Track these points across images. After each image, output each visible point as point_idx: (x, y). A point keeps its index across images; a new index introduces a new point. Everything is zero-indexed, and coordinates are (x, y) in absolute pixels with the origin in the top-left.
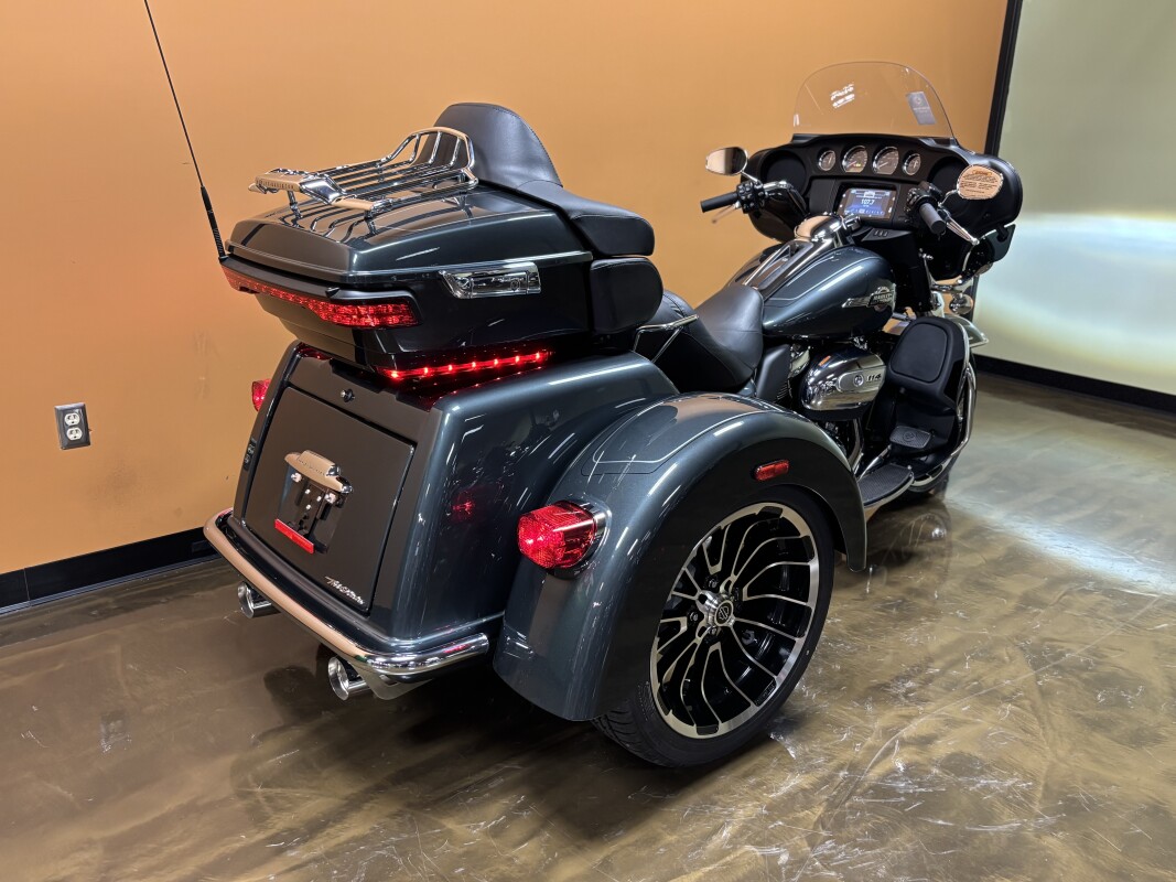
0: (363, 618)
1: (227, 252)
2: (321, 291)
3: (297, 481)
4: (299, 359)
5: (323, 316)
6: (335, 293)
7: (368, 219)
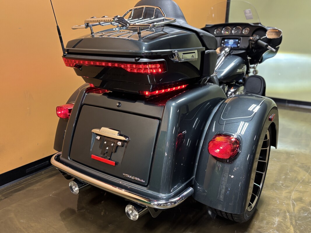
0: (146, 188)
1: (66, 52)
2: (133, 60)
3: (99, 139)
4: (87, 95)
5: (129, 70)
6: (139, 60)
7: (139, 33)
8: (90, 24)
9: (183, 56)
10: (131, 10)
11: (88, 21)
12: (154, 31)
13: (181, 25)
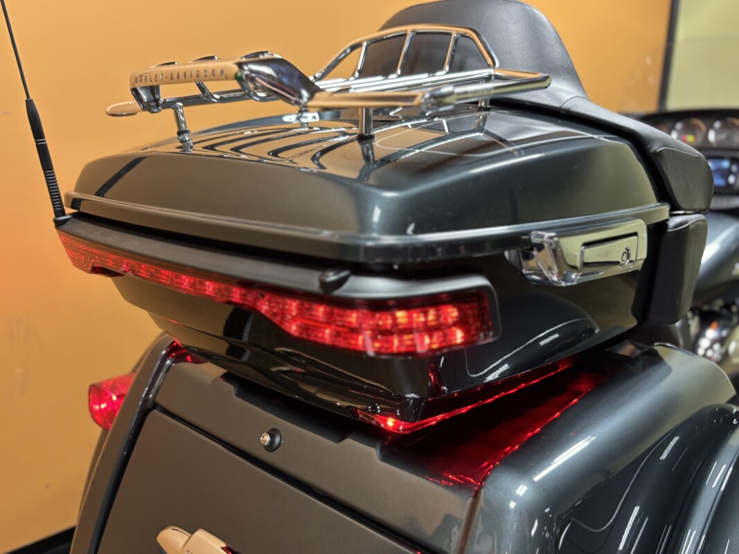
1: (69, 211)
2: (310, 280)
4: (170, 366)
5: (294, 329)
6: (340, 283)
7: (365, 139)
8: (166, 94)
9: (582, 253)
10: (359, 45)
11: (153, 79)
12: (443, 130)
13: (566, 106)
